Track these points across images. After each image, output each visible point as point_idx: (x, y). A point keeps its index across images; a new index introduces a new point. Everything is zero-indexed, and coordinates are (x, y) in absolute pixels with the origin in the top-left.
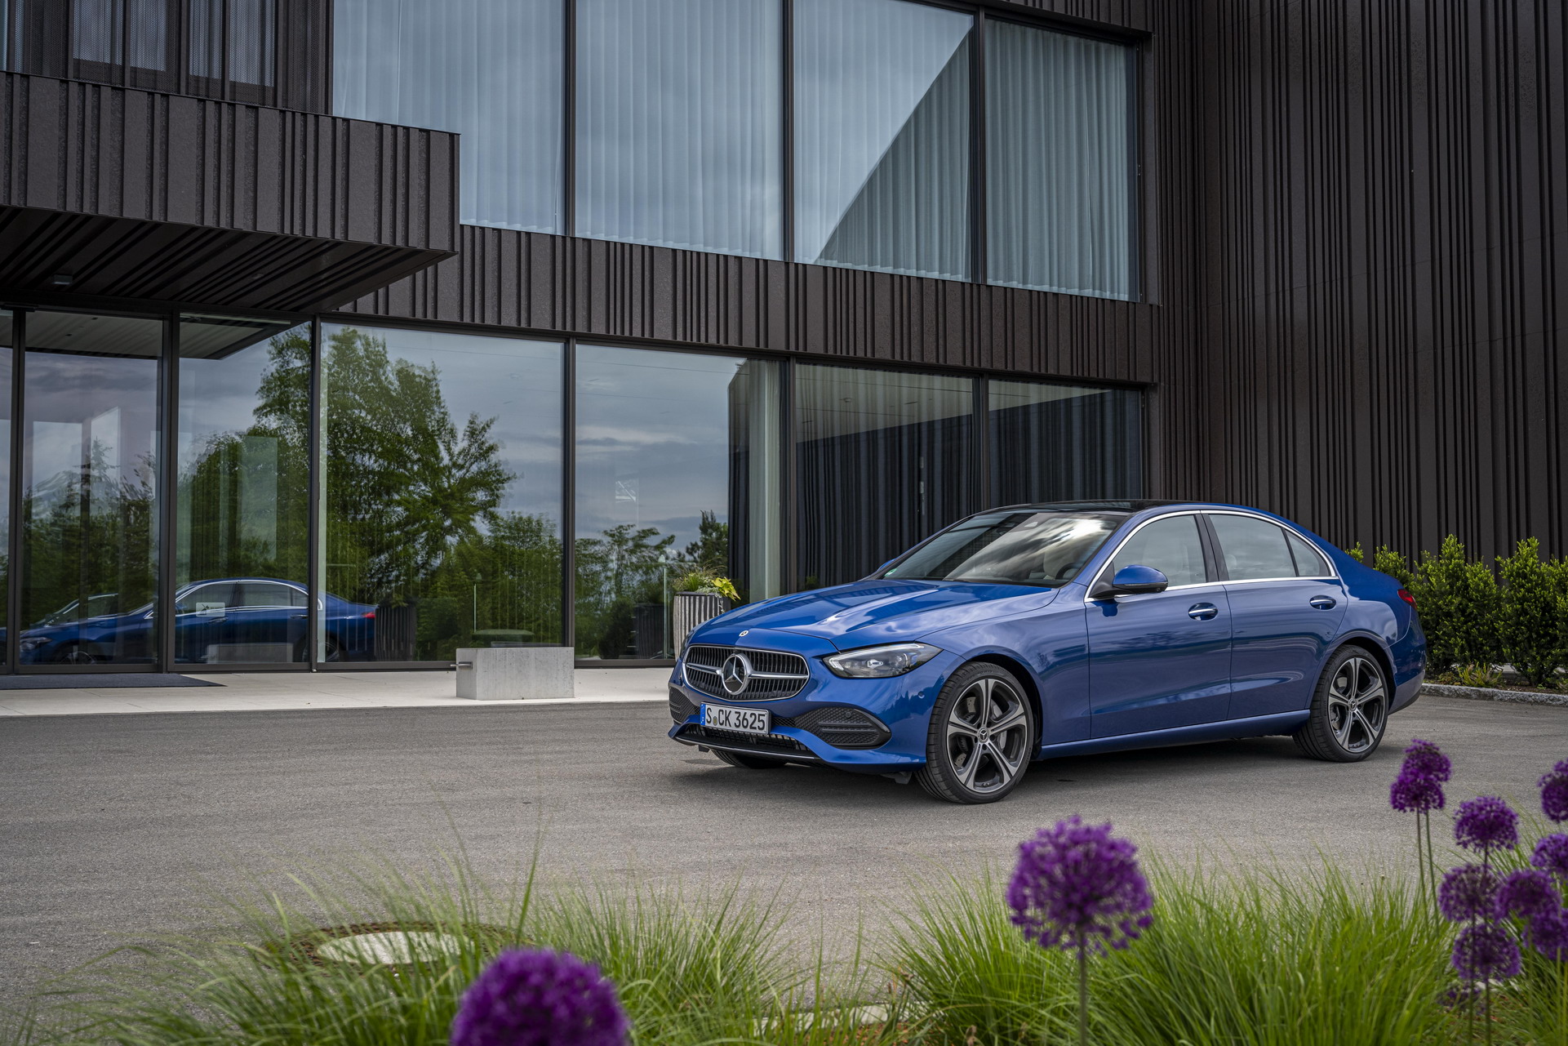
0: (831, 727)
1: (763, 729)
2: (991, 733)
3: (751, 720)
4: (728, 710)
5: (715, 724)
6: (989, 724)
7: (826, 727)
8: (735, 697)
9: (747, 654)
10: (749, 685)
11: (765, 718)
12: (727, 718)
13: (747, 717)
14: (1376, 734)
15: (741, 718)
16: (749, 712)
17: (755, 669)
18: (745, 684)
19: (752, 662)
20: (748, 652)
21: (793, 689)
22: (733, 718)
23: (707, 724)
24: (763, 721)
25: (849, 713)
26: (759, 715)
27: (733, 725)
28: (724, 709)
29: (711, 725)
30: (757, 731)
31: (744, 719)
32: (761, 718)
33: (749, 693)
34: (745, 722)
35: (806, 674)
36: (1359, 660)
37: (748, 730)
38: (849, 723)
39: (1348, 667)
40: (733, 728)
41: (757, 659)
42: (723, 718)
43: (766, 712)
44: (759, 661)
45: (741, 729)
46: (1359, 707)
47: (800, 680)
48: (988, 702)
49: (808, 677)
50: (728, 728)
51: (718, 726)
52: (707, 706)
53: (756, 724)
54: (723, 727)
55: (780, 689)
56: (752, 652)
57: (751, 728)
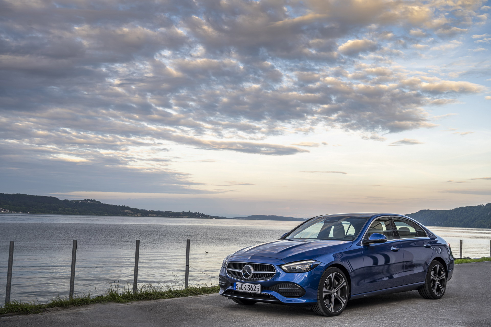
0: (284, 290)
1: (258, 291)
2: (336, 291)
3: (254, 288)
4: (245, 285)
5: (240, 289)
6: (335, 288)
7: (282, 290)
8: (247, 280)
9: (252, 265)
10: (253, 276)
11: (259, 287)
12: (244, 287)
13: (253, 287)
14: (443, 290)
15: (250, 287)
16: (253, 285)
17: (255, 270)
18: (251, 275)
19: (253, 268)
20: (252, 264)
21: (270, 277)
22: (247, 287)
23: (236, 290)
24: (258, 288)
25: (290, 285)
26: (257, 286)
27: (247, 290)
28: (243, 284)
29: (238, 290)
30: (256, 292)
31: (251, 288)
32: (258, 287)
33: (253, 278)
34: (252, 289)
35: (275, 271)
36: (439, 265)
37: (253, 291)
38: (291, 288)
39: (436, 267)
40: (247, 291)
41: (255, 267)
42: (243, 287)
43: (260, 285)
44: (256, 267)
45: (250, 291)
46: (438, 281)
47: (272, 274)
48: (334, 280)
49: (275, 272)
50: (245, 291)
51: (241, 290)
52: (236, 284)
53: (256, 289)
54: (243, 291)
55: (264, 277)
56: (254, 264)
57: (254, 291)
